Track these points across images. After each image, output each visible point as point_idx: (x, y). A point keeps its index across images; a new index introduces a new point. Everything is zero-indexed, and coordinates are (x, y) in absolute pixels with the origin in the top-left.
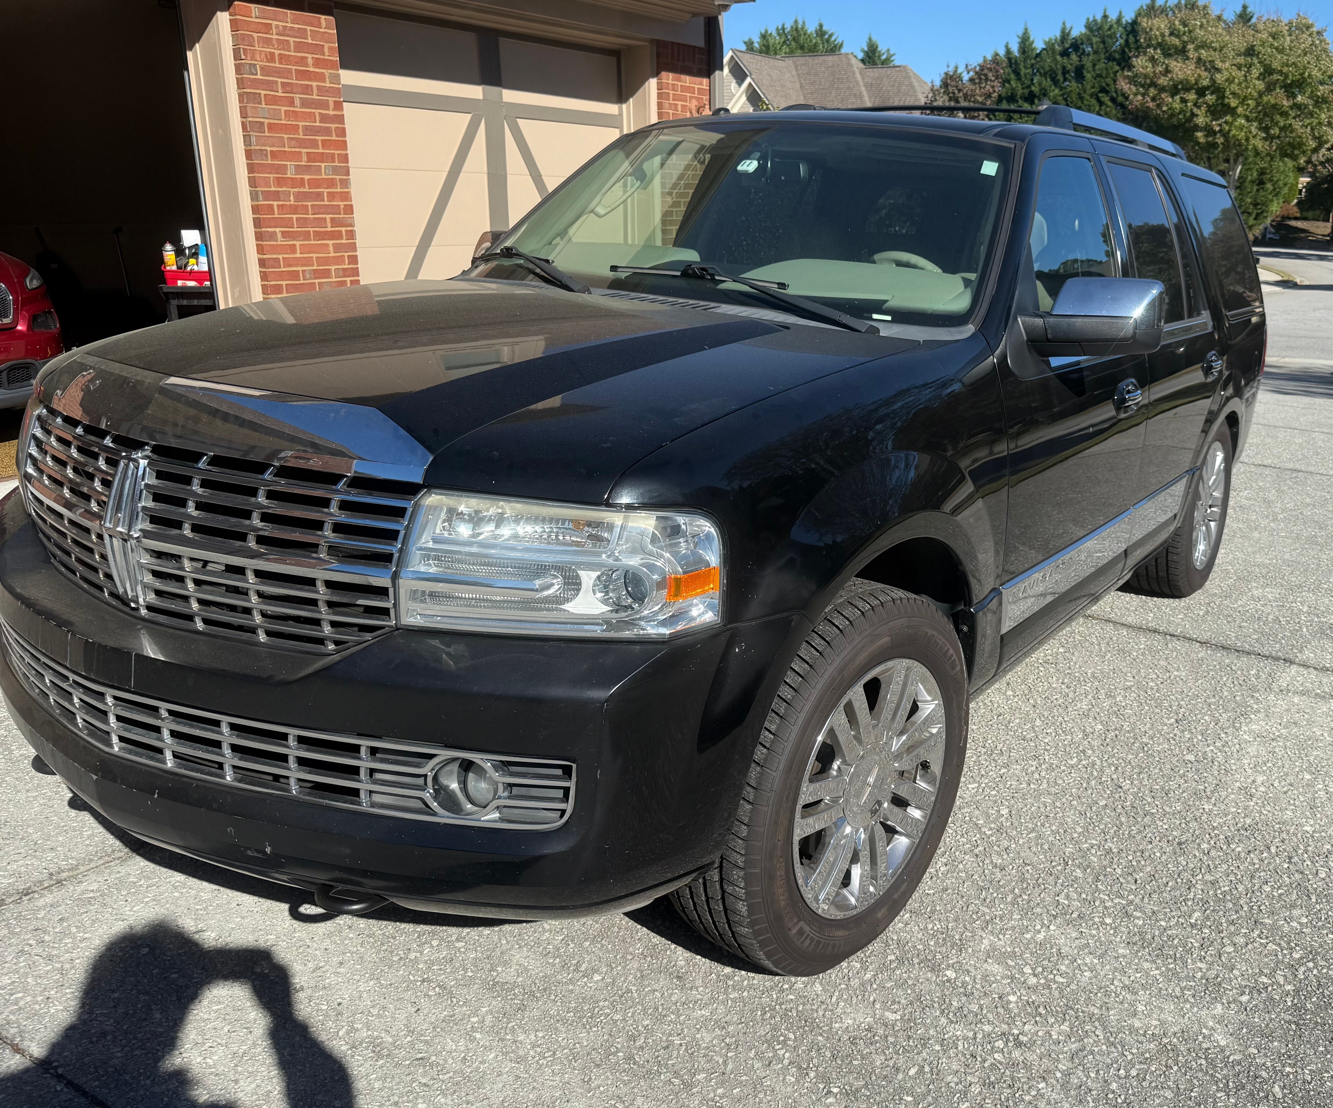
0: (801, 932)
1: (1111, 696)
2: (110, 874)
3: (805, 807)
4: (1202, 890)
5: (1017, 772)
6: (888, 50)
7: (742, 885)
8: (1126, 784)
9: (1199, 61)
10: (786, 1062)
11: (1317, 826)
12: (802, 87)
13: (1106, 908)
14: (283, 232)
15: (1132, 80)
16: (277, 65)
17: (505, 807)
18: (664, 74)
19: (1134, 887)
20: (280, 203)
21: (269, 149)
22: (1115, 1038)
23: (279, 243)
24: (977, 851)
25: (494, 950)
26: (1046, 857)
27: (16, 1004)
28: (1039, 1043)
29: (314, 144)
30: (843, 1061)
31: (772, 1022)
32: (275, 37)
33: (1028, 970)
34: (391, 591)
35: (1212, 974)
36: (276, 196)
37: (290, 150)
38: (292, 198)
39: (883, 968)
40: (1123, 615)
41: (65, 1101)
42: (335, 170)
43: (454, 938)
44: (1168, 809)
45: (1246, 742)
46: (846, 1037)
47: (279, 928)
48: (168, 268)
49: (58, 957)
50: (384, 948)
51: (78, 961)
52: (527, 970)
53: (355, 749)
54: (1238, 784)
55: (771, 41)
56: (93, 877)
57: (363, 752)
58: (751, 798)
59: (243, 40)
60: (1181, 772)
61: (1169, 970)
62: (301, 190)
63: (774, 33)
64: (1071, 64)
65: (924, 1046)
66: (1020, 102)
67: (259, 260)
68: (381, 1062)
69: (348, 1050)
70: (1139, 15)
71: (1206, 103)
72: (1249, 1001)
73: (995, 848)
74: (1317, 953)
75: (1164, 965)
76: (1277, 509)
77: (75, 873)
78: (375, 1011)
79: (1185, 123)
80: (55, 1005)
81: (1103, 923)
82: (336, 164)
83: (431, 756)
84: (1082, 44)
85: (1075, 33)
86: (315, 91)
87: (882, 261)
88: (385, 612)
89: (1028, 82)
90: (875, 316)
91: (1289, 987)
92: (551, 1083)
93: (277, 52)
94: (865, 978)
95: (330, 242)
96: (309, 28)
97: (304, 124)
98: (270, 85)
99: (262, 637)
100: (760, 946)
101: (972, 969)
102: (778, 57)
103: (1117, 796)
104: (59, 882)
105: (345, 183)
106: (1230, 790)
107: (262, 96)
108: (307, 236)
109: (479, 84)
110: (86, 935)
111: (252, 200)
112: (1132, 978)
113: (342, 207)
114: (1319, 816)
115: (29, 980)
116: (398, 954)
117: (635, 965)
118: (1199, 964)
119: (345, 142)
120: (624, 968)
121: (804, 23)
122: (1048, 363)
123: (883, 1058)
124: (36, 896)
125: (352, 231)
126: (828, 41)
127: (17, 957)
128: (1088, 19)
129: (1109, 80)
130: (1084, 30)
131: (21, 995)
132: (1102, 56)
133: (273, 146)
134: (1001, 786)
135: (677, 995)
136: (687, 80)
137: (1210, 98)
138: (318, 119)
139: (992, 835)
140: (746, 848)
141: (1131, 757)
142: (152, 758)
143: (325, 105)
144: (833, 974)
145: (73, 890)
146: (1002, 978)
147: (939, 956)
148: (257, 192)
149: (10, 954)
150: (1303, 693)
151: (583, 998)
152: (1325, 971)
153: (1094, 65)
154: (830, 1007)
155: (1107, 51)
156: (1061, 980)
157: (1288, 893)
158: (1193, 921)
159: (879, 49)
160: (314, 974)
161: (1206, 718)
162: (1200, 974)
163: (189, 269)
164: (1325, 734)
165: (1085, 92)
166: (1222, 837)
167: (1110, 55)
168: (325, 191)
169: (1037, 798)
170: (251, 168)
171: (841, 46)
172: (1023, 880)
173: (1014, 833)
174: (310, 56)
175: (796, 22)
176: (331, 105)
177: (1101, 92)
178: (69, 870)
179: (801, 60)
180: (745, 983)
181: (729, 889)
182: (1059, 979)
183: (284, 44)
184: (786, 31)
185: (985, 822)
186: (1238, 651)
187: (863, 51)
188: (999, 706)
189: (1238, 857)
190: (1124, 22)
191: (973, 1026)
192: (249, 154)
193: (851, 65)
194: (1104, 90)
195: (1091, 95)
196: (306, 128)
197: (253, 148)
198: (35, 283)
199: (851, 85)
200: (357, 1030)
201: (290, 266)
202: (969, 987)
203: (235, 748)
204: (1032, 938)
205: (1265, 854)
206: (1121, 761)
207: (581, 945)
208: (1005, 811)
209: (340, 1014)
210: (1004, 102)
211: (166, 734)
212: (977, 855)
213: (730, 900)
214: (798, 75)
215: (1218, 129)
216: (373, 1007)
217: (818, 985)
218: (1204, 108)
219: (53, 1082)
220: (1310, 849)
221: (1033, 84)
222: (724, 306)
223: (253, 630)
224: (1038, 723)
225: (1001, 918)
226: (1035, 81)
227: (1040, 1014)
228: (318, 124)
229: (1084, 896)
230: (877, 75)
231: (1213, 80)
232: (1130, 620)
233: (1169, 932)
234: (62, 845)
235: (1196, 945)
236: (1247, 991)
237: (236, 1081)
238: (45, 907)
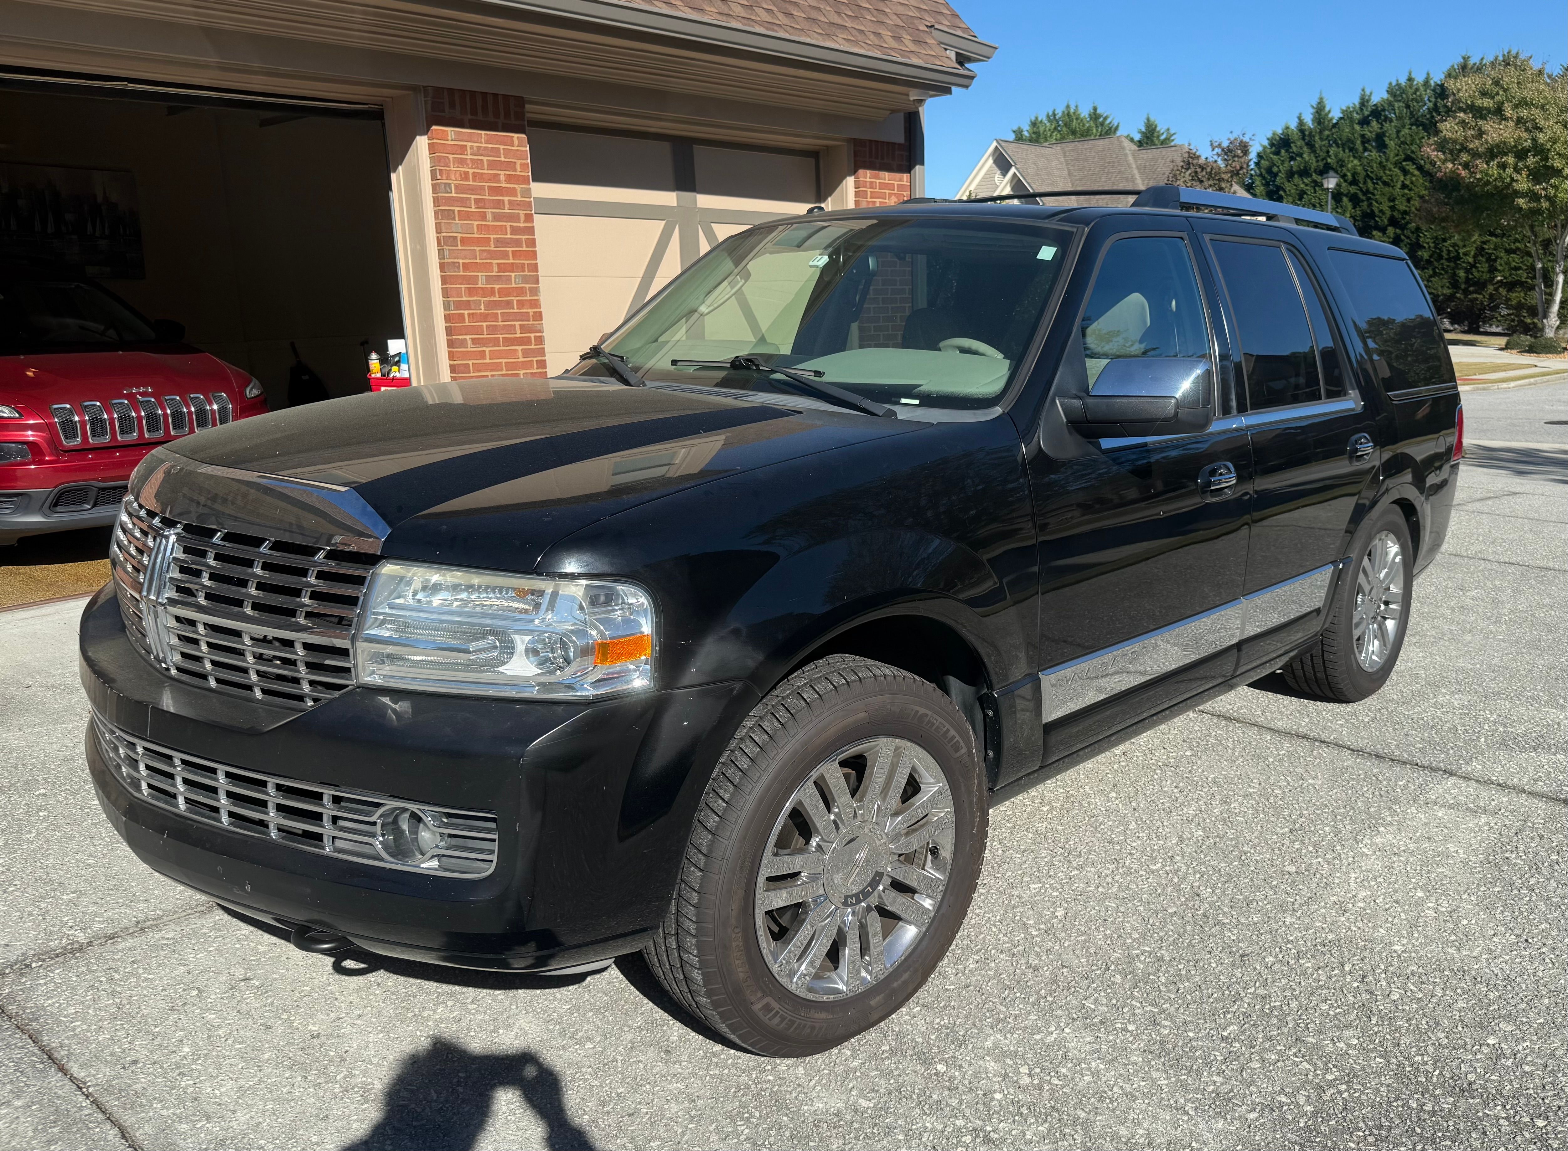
0: (767, 1008)
1: (1225, 802)
2: (188, 925)
3: (769, 879)
4: (1249, 1004)
5: (1089, 875)
6: (1168, 129)
7: (695, 952)
8: (1206, 893)
9: (1519, 121)
10: (743, 1137)
11: (1410, 946)
12: (1070, 174)
13: (1134, 1015)
14: (472, 339)
15: (1441, 146)
16: (471, 183)
17: (443, 856)
18: (861, 171)
19: (1173, 996)
20: (471, 312)
21: (461, 261)
22: (1093, 1144)
23: (469, 349)
24: (1015, 951)
25: (502, 1014)
26: (1088, 961)
27: (73, 1031)
28: (1010, 1141)
29: (505, 255)
30: (799, 1142)
31: (743, 1100)
32: (469, 157)
33: (1024, 1070)
34: (351, 651)
35: (1225, 1089)
36: (467, 305)
37: (482, 261)
38: (482, 307)
39: (875, 1056)
40: (1273, 719)
41: (86, 1116)
42: (525, 279)
43: (469, 1001)
44: (1243, 920)
45: (1363, 854)
46: (811, 1119)
47: (316, 981)
48: (373, 376)
49: (121, 993)
50: (403, 1005)
51: (135, 998)
52: (526, 1033)
53: (318, 797)
54: (1334, 898)
55: (1042, 129)
56: (173, 926)
57: (326, 799)
58: (702, 865)
59: (440, 161)
60: (1274, 883)
61: (1178, 1080)
62: (492, 299)
63: (1045, 121)
64: (1371, 132)
65: (887, 1134)
66: (1314, 176)
67: (451, 366)
68: (366, 1105)
69: (340, 1092)
70: (1449, 75)
71: (1527, 167)
72: (1257, 1119)
73: (1036, 948)
74: (1356, 1076)
75: (1175, 1075)
76: (1505, 610)
77: (159, 922)
78: (375, 1061)
79: (1503, 189)
80: (104, 1034)
81: (1124, 1029)
82: (526, 273)
83: (378, 805)
84: (1384, 110)
85: (1375, 99)
86: (507, 206)
87: (946, 347)
88: (347, 670)
89: (1323, 154)
90: (903, 401)
91: (1309, 1108)
92: (512, 1138)
93: (471, 171)
94: (852, 1066)
95: (520, 348)
96: (502, 147)
97: (495, 236)
98: (463, 202)
99: (258, 694)
100: (721, 1018)
101: (965, 1065)
102: (1046, 144)
103: (1191, 904)
104: (142, 929)
105: (535, 291)
106: (1323, 904)
107: (456, 212)
108: (496, 342)
109: (673, 190)
110: (150, 976)
111: (445, 309)
112: (1135, 1086)
113: (531, 314)
114: (1416, 935)
115: (90, 1011)
116: (413, 1011)
117: (629, 1036)
118: (1215, 1078)
119: (535, 253)
120: (617, 1039)
121: (1077, 107)
122: (1099, 446)
123: (841, 1142)
124: (119, 940)
125: (540, 337)
126: (1102, 124)
127: (86, 991)
128: (1390, 84)
129: (1414, 147)
130: (1385, 96)
131: (79, 1023)
132: (1407, 121)
133: (466, 258)
134: (1066, 888)
135: (660, 1067)
136: (886, 177)
137: (1531, 160)
138: (509, 232)
139: (1037, 936)
140: (697, 915)
141: (1223, 865)
142: (167, 803)
143: (515, 218)
144: (820, 1059)
145: (153, 937)
146: (994, 1076)
147: (935, 1050)
148: (449, 302)
149: (82, 988)
150: (1451, 807)
151: (569, 1064)
152: (1357, 1095)
153: (1398, 132)
154: (805, 1090)
155: (1413, 116)
156: (1057, 1082)
157: (1346, 1013)
158: (1225, 1034)
159: (1158, 129)
160: (333, 1024)
161: (1327, 829)
162: (1212, 1087)
163: (391, 376)
164: (1460, 851)
165: (1387, 160)
166: (1293, 951)
167: (1417, 120)
168: (515, 299)
169: (1101, 902)
170: (444, 280)
171: (1117, 128)
172: (1055, 981)
173: (1063, 935)
174: (502, 173)
175: (1068, 107)
176: (522, 218)
177: (1405, 160)
178: (154, 919)
179: (1071, 146)
180: (730, 1061)
181: (685, 956)
182: (1055, 1081)
183: (477, 163)
184: (1057, 117)
185: (1035, 923)
186: (1393, 760)
187: (1141, 132)
188: (1095, 808)
189: (1304, 973)
190: (1433, 84)
191: (945, 1119)
192: (442, 267)
193: (1123, 148)
194: (1408, 158)
195: (1396, 164)
196: (497, 240)
197: (446, 261)
198: (255, 392)
199: (1123, 169)
200: (354, 1076)
201: (479, 371)
202: (956, 1082)
203: (230, 794)
204: (1042, 1039)
205: (1336, 972)
206: (1210, 868)
207: (584, 1015)
208: (1060, 913)
209: (343, 1060)
210: (1296, 176)
211: (179, 780)
212: (1014, 955)
213: (687, 968)
214: (1066, 161)
215: (1543, 193)
216: (374, 1056)
217: (801, 1069)
218: (1524, 173)
219: (81, 1098)
220: (1391, 969)
221: (1330, 156)
222: (760, 394)
223: (250, 688)
224: (1133, 826)
225: (1015, 1018)
226: (1331, 152)
227: (1022, 1114)
228: (509, 236)
229: (1114, 1001)
230: (1151, 156)
231: (1534, 140)
232: (1280, 724)
233: (1195, 1044)
234: (156, 898)
235: (1219, 1058)
236: (1258, 1108)
237: (234, 1112)
238: (123, 950)
